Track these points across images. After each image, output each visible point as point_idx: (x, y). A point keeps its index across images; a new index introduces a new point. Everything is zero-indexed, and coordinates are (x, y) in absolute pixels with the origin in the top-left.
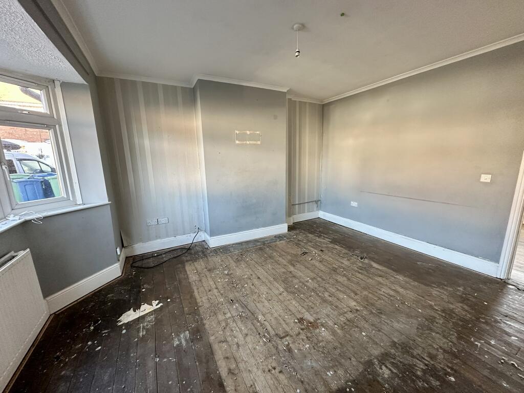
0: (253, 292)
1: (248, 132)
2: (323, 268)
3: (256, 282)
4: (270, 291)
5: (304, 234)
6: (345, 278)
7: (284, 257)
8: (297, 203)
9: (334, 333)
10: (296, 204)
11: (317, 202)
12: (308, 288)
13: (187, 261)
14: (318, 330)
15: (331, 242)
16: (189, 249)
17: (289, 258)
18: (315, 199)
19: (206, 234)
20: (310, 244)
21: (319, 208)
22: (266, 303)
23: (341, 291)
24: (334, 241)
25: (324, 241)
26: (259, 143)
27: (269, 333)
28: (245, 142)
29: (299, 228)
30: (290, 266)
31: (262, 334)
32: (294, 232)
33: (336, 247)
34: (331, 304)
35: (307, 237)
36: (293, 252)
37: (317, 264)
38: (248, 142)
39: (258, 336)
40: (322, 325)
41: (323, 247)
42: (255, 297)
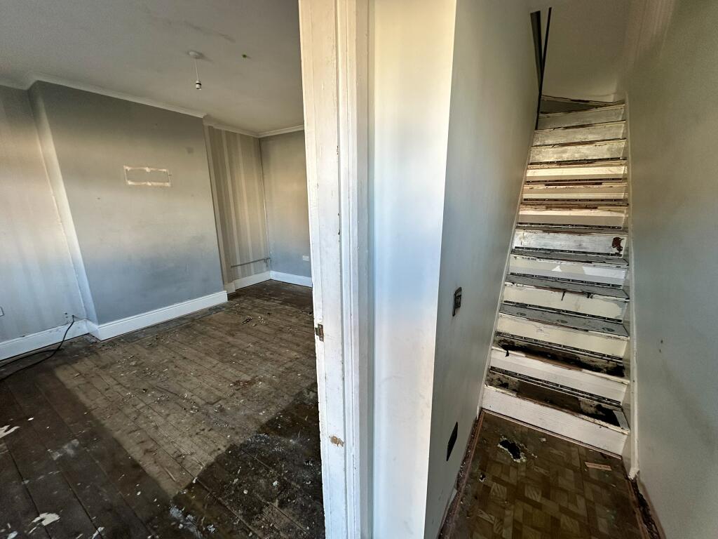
0: (175, 374)
1: (148, 170)
2: (268, 330)
3: (180, 362)
4: (200, 367)
5: (249, 300)
6: (290, 335)
7: (221, 330)
8: (239, 263)
9: (271, 382)
10: (236, 266)
11: (266, 260)
12: (248, 353)
13: (57, 366)
14: (254, 385)
15: (281, 304)
16: (58, 349)
17: (228, 328)
18: (263, 257)
19: (90, 323)
20: (256, 310)
21: (269, 268)
22: (195, 380)
23: (284, 347)
24: (285, 302)
25: (274, 304)
26: (168, 184)
27: (197, 405)
28: (143, 183)
29: (243, 295)
30: (228, 337)
31: (188, 408)
32: (238, 300)
33: (287, 307)
34: (272, 360)
35: (253, 302)
36: (233, 322)
37: (262, 328)
38: (149, 184)
39: (183, 412)
40: (260, 380)
41: (271, 310)
42: (179, 378)
